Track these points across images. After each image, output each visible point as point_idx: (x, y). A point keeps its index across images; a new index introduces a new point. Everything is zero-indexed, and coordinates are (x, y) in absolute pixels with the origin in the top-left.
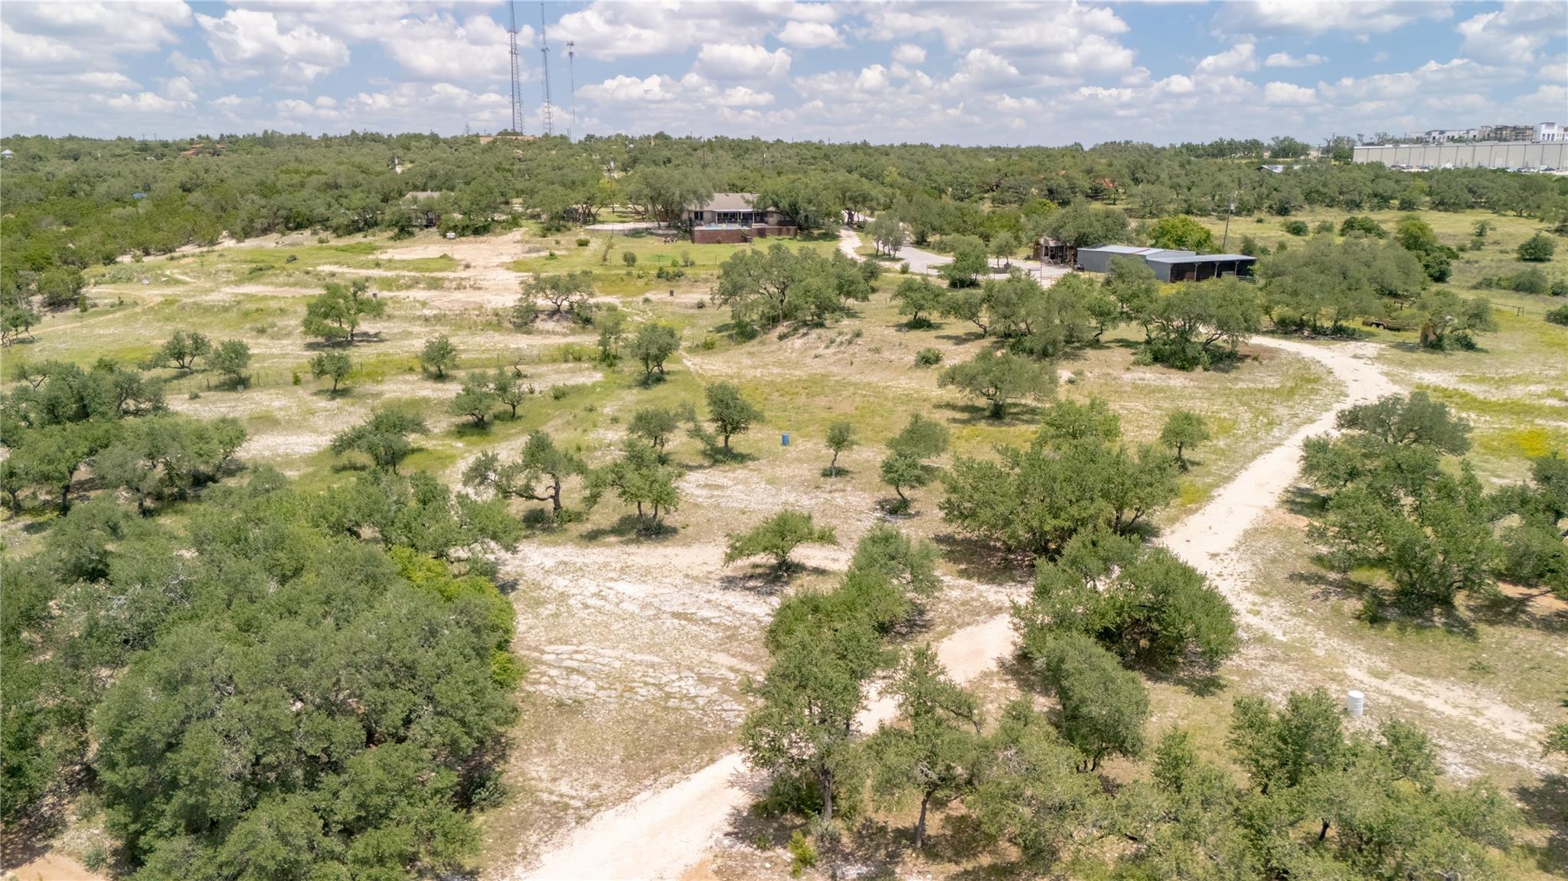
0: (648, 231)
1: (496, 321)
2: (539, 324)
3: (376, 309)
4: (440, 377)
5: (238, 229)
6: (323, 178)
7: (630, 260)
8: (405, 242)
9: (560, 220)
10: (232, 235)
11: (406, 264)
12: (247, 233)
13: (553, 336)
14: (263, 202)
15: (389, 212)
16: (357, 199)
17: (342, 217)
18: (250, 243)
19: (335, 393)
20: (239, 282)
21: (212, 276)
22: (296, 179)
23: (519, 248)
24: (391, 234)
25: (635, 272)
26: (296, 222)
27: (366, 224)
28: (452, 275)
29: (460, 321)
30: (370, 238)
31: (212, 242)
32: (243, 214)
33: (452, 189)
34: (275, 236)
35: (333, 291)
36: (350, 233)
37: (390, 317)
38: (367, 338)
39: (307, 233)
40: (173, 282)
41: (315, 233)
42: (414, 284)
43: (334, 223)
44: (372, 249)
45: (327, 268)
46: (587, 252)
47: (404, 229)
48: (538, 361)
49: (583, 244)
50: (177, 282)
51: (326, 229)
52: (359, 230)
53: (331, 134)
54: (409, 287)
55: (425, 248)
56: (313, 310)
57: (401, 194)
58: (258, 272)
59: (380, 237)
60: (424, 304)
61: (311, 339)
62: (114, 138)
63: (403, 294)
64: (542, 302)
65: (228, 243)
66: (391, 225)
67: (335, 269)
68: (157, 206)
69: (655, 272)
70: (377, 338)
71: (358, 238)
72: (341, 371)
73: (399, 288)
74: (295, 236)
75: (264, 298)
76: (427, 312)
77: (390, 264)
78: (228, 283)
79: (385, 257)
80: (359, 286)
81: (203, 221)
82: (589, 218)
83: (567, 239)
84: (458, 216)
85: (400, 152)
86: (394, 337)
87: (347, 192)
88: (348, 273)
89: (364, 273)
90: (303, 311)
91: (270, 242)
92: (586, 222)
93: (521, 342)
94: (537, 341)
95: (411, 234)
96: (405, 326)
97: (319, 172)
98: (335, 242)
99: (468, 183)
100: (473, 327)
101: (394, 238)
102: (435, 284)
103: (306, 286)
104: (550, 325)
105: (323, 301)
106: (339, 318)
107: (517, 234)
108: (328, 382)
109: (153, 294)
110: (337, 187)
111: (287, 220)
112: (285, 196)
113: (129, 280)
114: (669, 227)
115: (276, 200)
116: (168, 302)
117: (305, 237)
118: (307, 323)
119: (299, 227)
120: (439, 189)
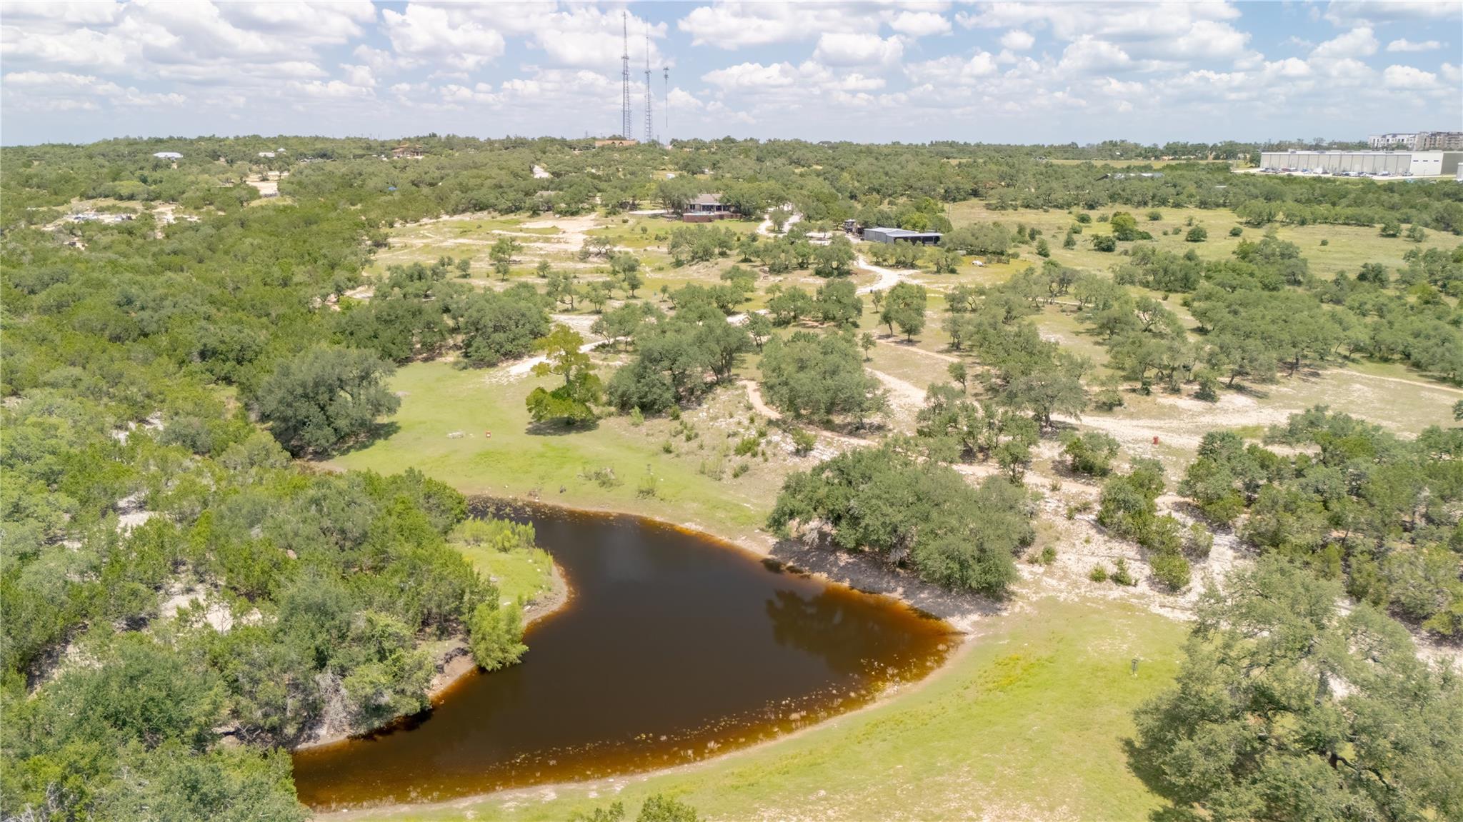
0: (662, 215)
1: (572, 257)
2: (591, 259)
3: (519, 249)
4: (544, 277)
5: (450, 209)
6: (494, 181)
7: (644, 230)
8: (535, 219)
9: (616, 208)
10: (447, 213)
11: (535, 231)
12: (455, 212)
13: (596, 262)
14: (463, 195)
15: (528, 202)
16: (512, 195)
17: (504, 204)
18: (456, 218)
19: (503, 280)
20: (456, 238)
21: (443, 234)
22: (479, 181)
23: (593, 223)
24: (528, 214)
25: (645, 236)
26: (478, 206)
27: (516, 209)
28: (555, 236)
29: (557, 256)
30: (518, 217)
31: (437, 217)
32: (453, 202)
33: (561, 190)
34: (469, 214)
35: (502, 241)
36: (507, 213)
37: (525, 254)
38: (515, 262)
39: (485, 213)
40: (424, 237)
41: (489, 213)
42: (537, 240)
43: (500, 207)
44: (519, 222)
45: (496, 232)
46: (626, 226)
47: (535, 212)
48: (586, 272)
49: (625, 221)
50: (427, 237)
51: (495, 210)
52: (512, 212)
53: (493, 138)
54: (535, 241)
55: (545, 222)
56: (493, 248)
57: (535, 192)
58: (464, 233)
59: (523, 216)
60: (541, 249)
61: (492, 262)
62: (343, 138)
63: (532, 244)
64: (592, 249)
65: (445, 218)
66: (529, 209)
67: (501, 232)
68: (403, 195)
69: (654, 237)
70: (520, 262)
71: (512, 216)
72: (506, 272)
73: (531, 242)
74: (479, 214)
75: (469, 245)
76: (542, 252)
77: (527, 230)
78: (451, 238)
79: (525, 226)
80: (513, 239)
81: (432, 205)
82: (634, 207)
83: (617, 219)
84: (563, 205)
85: (539, 155)
86: (526, 262)
87: (506, 190)
88: (508, 234)
89: (514, 234)
90: (489, 250)
91: (467, 217)
92: (631, 210)
93: (581, 265)
94: (588, 266)
95: (539, 215)
96: (532, 258)
97: (491, 177)
98: (499, 218)
99: (571, 186)
100: (561, 260)
101: (530, 217)
102: (547, 240)
103: (487, 240)
104: (595, 259)
105: (497, 246)
106: (504, 253)
107: (593, 216)
108: (500, 276)
109: (419, 243)
110: (501, 187)
111: (475, 206)
112: (475, 192)
113: (404, 235)
114: (673, 213)
115: (470, 194)
116: (427, 246)
117: (484, 215)
118: (491, 255)
119: (481, 209)
120: (555, 189)
